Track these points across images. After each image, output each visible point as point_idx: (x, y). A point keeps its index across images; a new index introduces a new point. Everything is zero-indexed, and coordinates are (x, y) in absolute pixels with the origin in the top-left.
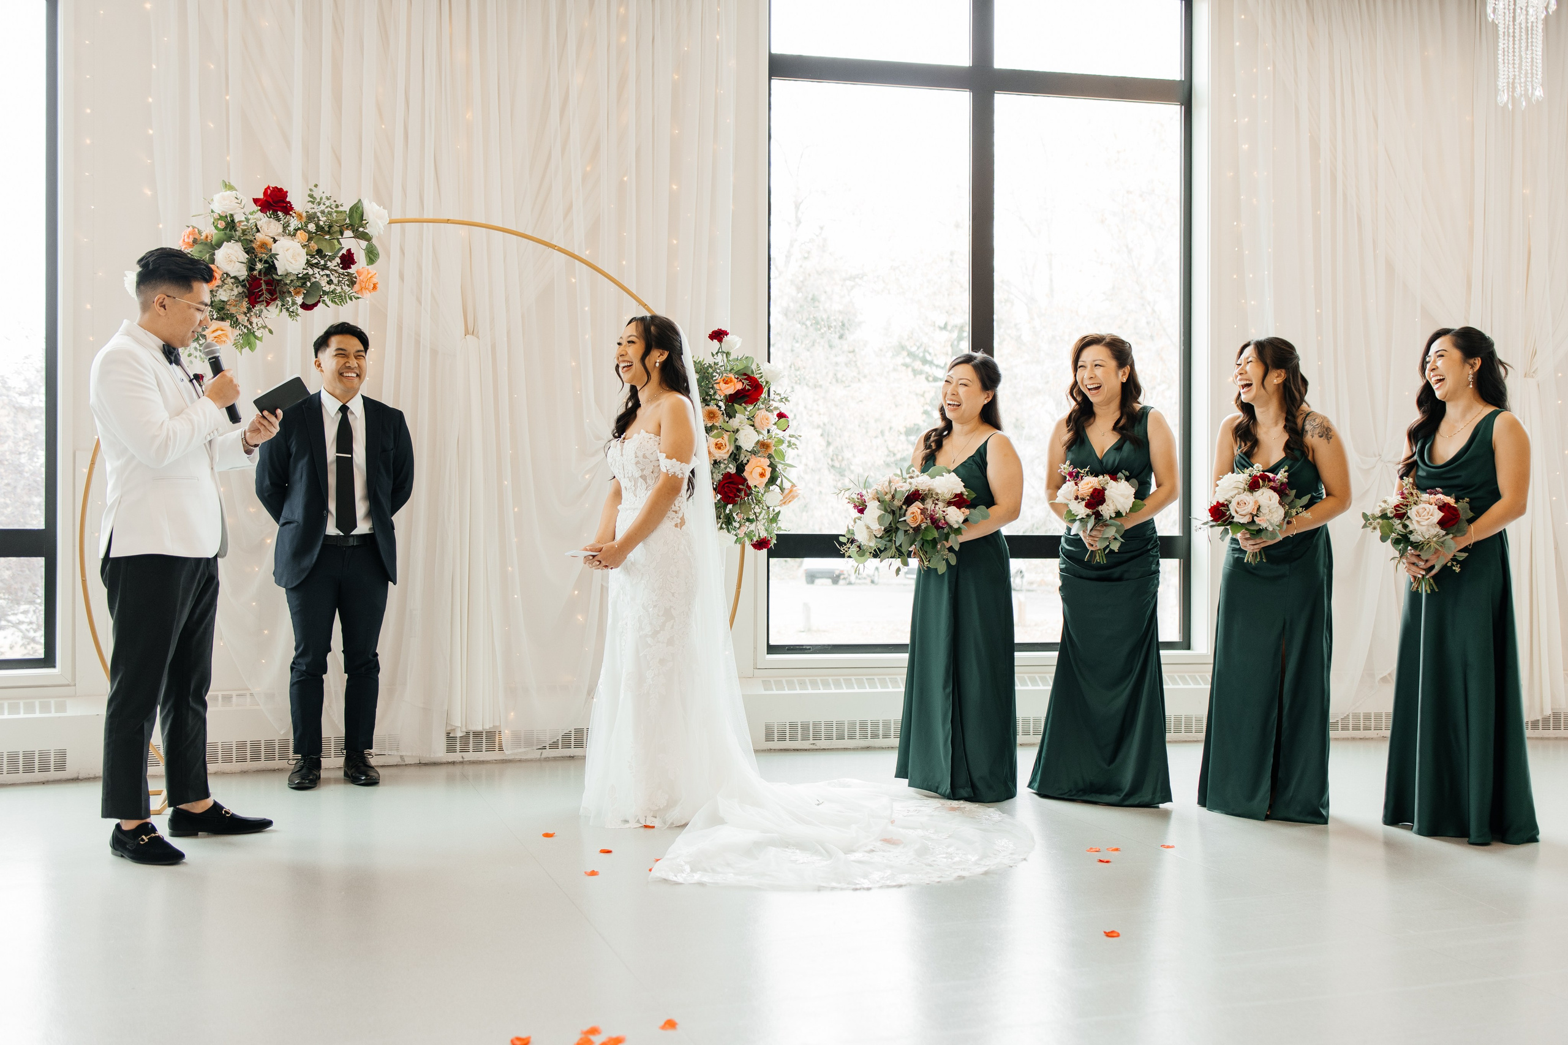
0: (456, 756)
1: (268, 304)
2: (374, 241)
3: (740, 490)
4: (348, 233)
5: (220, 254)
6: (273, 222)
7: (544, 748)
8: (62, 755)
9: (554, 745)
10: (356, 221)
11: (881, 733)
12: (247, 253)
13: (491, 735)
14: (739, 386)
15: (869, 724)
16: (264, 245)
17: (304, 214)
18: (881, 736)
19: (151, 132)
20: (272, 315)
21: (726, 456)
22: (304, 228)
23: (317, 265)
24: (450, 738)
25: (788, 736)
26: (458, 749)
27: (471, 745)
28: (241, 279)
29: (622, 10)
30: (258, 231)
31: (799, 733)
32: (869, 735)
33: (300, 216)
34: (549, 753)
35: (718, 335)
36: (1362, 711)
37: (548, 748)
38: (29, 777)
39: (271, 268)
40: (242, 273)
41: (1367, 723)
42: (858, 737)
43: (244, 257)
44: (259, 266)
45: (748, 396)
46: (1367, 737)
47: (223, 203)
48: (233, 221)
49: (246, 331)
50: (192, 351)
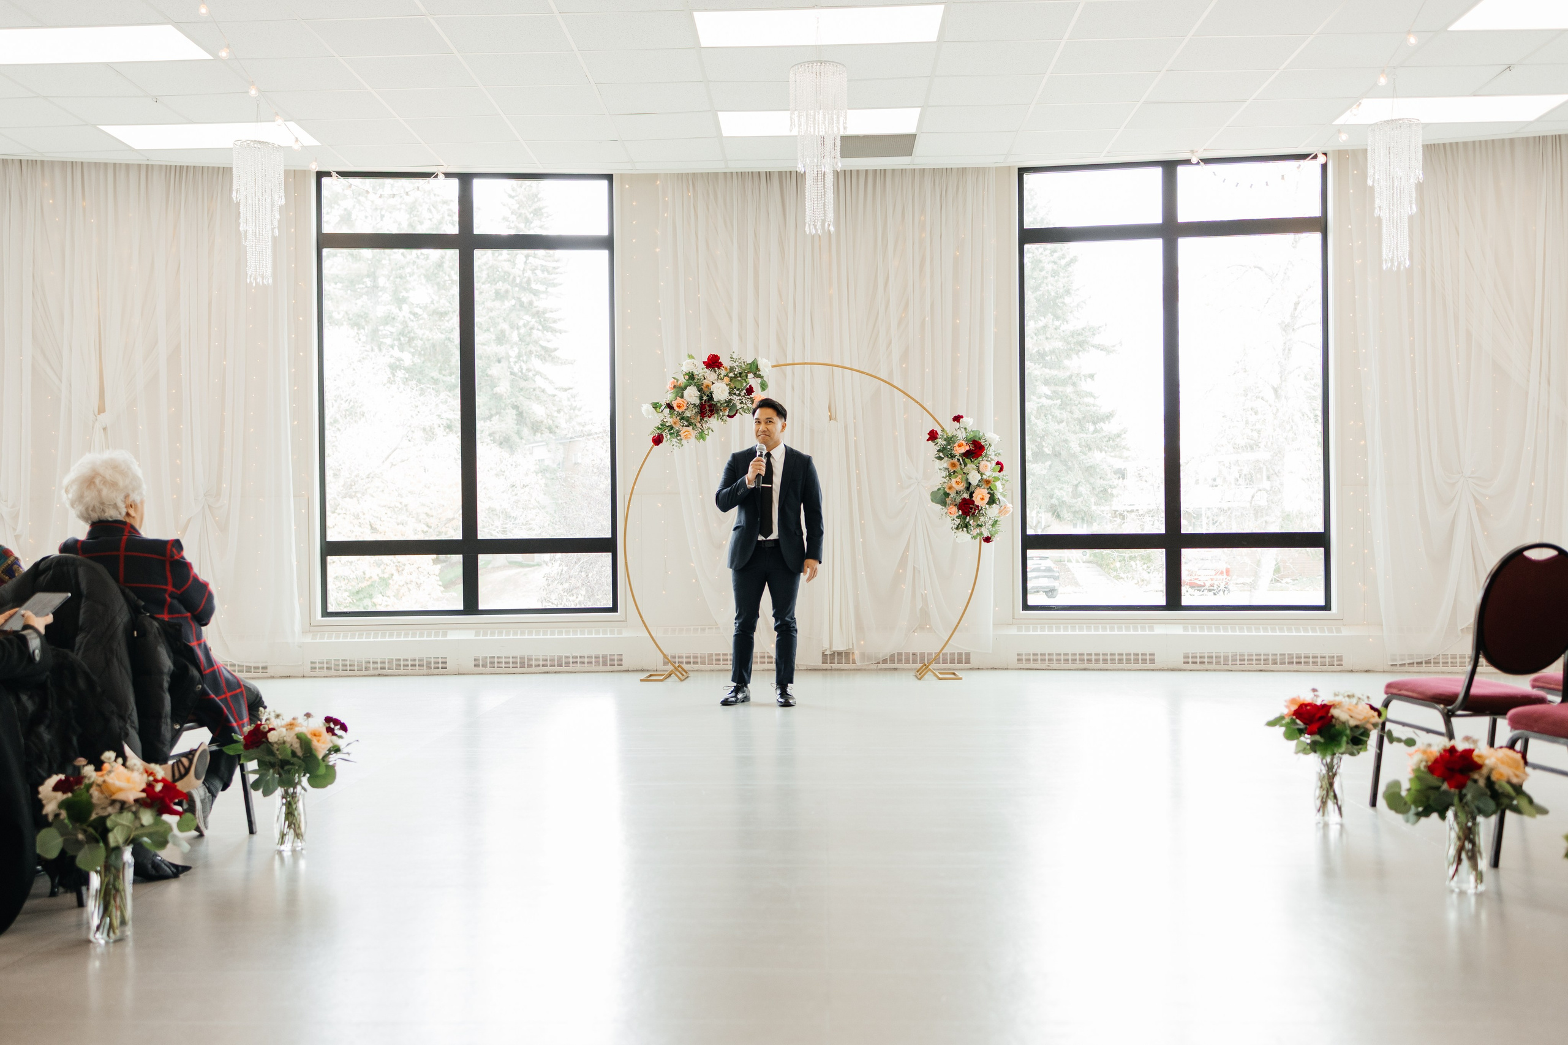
0: (828, 666)
1: (709, 417)
2: (765, 379)
3: (971, 508)
4: (750, 376)
5: (686, 393)
6: (713, 373)
7: (879, 663)
8: (620, 657)
9: (885, 661)
10: (754, 369)
11: (1093, 660)
12: (699, 391)
13: (847, 654)
14: (967, 448)
15: (1085, 654)
16: (708, 386)
17: (729, 367)
18: (1093, 662)
19: (660, 319)
20: (713, 422)
21: (962, 488)
22: (727, 375)
23: (735, 394)
24: (824, 655)
25: (1032, 660)
26: (829, 662)
27: (836, 660)
28: (697, 405)
29: (922, 218)
30: (705, 379)
31: (1039, 658)
32: (1086, 661)
33: (726, 369)
34: (881, 666)
35: (957, 419)
36: (1449, 653)
37: (881, 663)
38: (605, 669)
39: (711, 398)
40: (698, 402)
41: (1454, 661)
42: (1078, 662)
43: (698, 393)
44: (705, 398)
45: (973, 453)
46: (1454, 672)
47: (687, 366)
48: (693, 375)
49: (701, 431)
50: (674, 443)
